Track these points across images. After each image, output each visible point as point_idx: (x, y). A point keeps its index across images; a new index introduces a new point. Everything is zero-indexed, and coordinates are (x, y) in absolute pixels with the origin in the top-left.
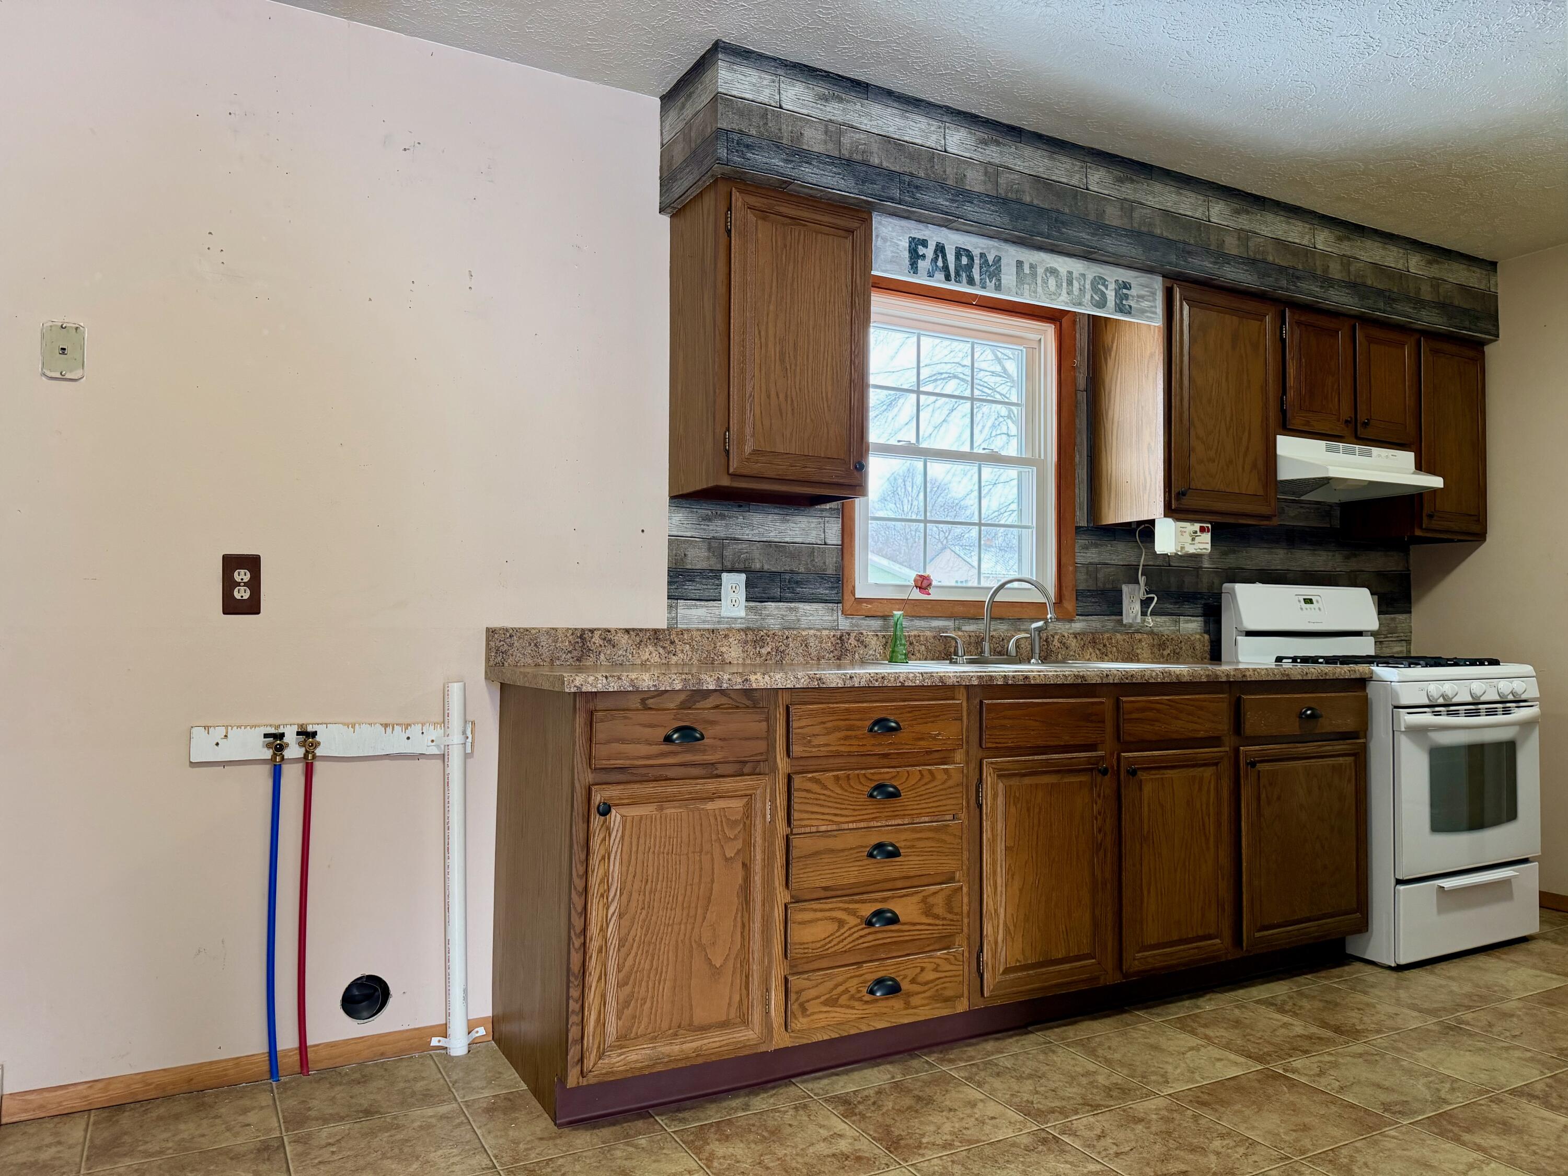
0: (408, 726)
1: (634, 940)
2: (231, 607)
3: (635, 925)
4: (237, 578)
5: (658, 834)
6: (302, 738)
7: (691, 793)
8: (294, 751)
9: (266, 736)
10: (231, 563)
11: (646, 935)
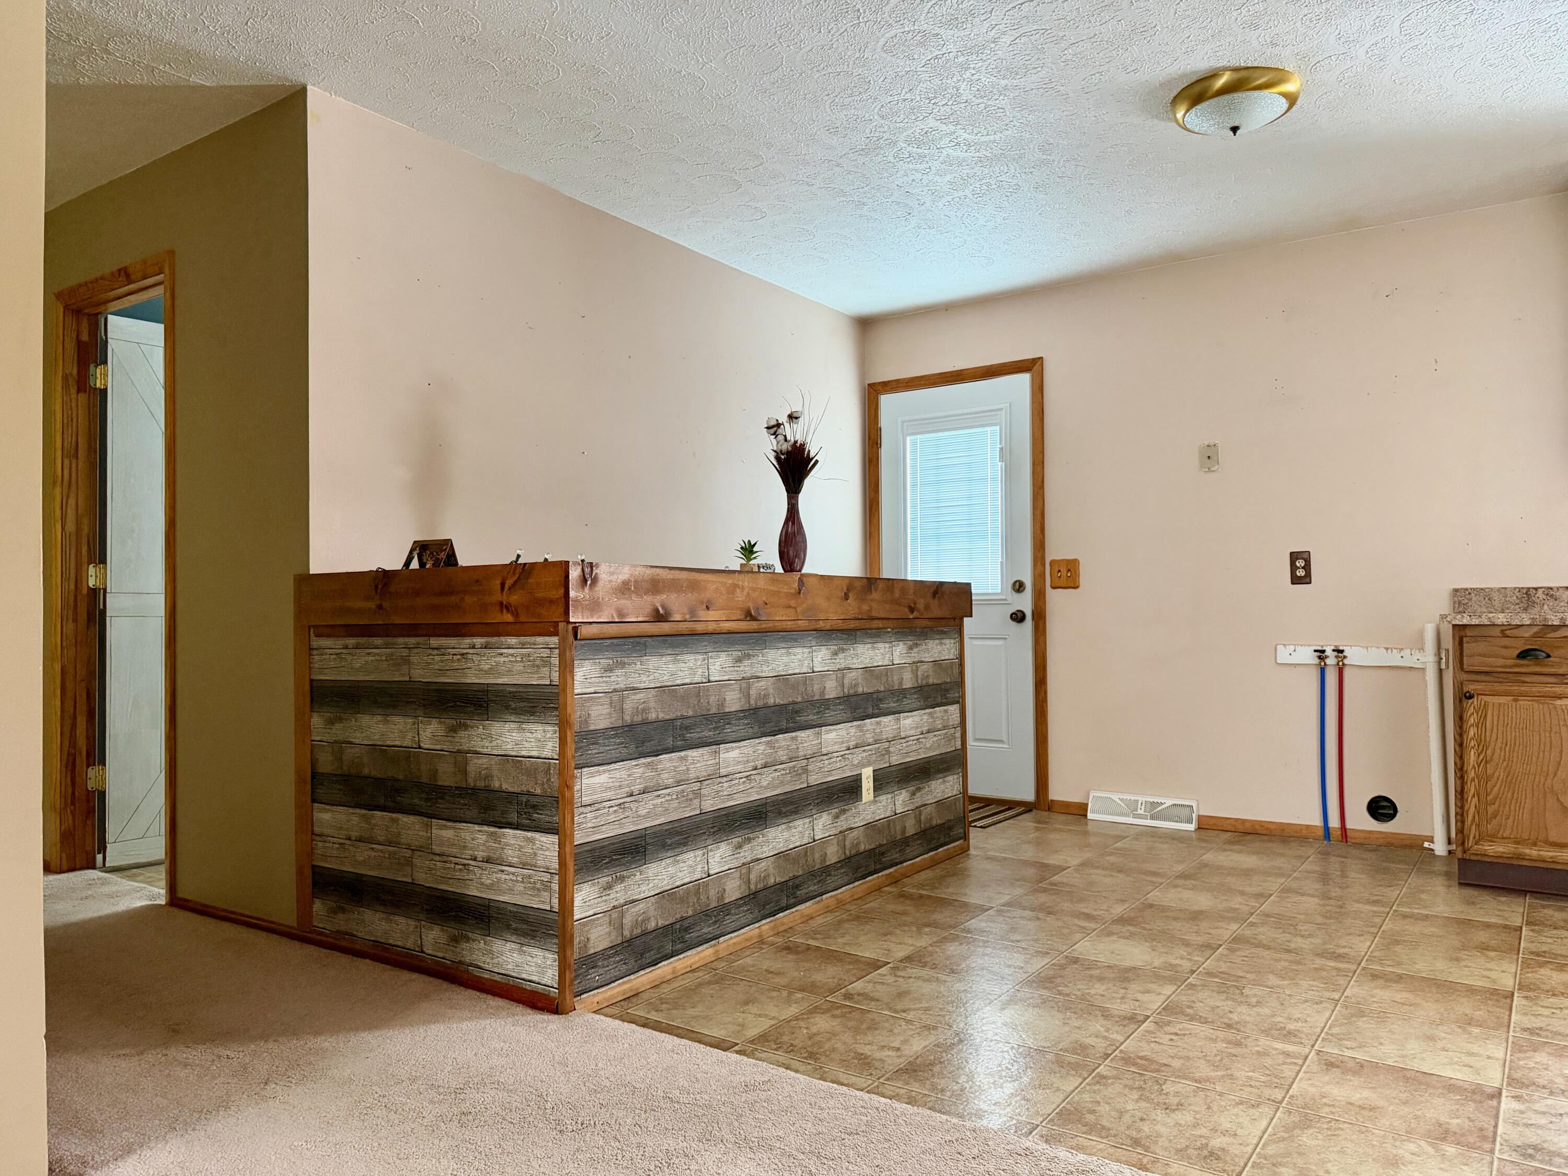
0: (1401, 649)
1: (1498, 779)
2: (1296, 580)
3: (1499, 770)
4: (1298, 565)
5: (1514, 715)
6: (1335, 653)
7: (1540, 692)
8: (1331, 661)
9: (1315, 651)
10: (1294, 556)
11: (1507, 777)
